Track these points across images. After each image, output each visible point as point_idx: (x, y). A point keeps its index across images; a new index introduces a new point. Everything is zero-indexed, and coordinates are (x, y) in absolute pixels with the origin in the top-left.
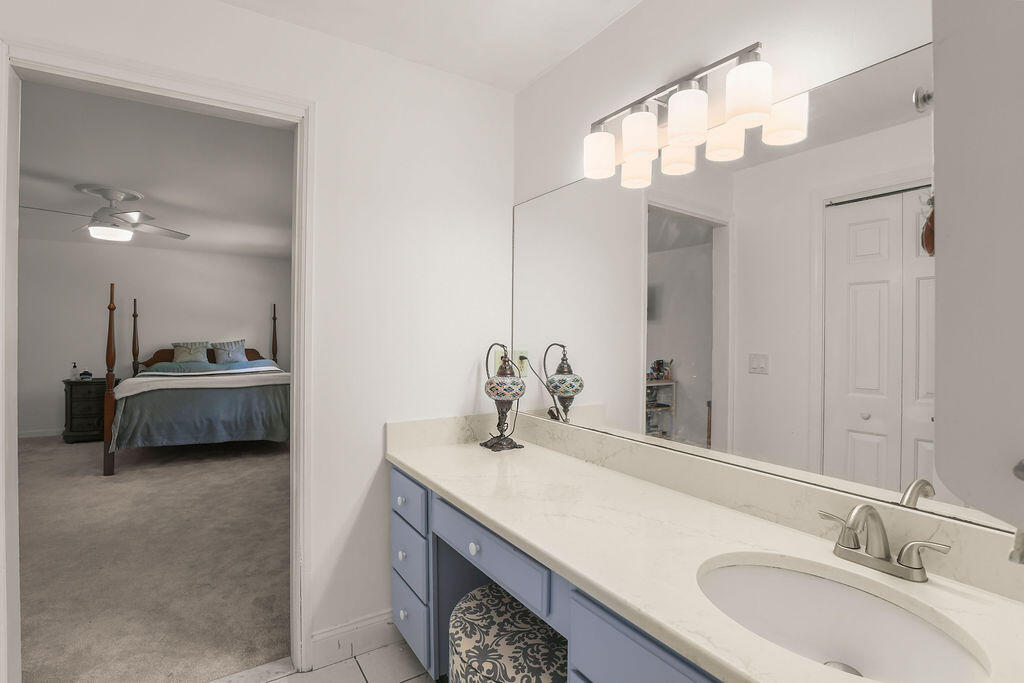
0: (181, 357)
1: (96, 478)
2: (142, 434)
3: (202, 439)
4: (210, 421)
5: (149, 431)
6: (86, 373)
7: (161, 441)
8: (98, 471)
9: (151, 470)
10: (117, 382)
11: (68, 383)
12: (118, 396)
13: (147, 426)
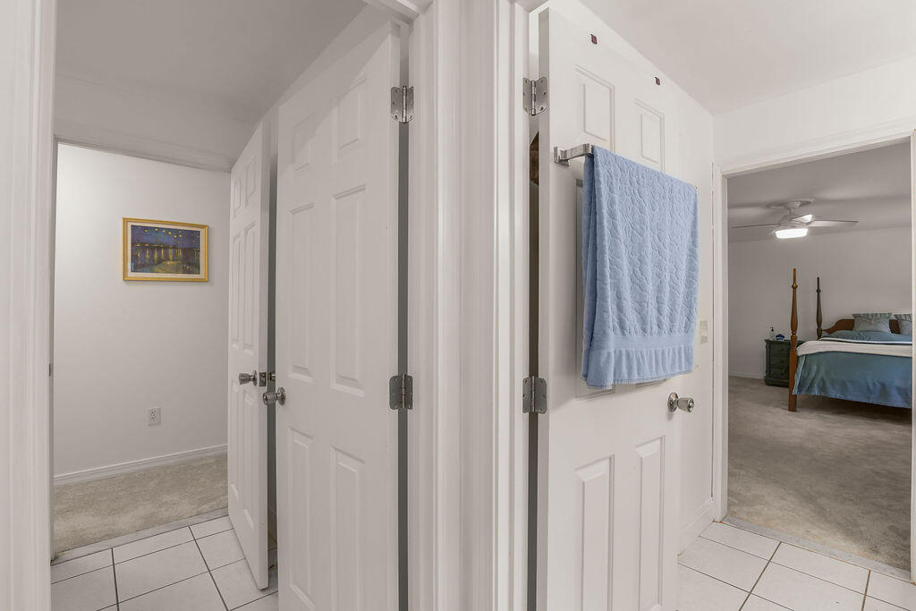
0: (859, 327)
1: (783, 411)
2: (818, 385)
3: (874, 400)
4: (883, 385)
5: (824, 383)
6: (780, 336)
7: (834, 394)
8: (784, 407)
9: (826, 416)
10: (801, 343)
11: (767, 341)
12: (799, 353)
13: (823, 380)
